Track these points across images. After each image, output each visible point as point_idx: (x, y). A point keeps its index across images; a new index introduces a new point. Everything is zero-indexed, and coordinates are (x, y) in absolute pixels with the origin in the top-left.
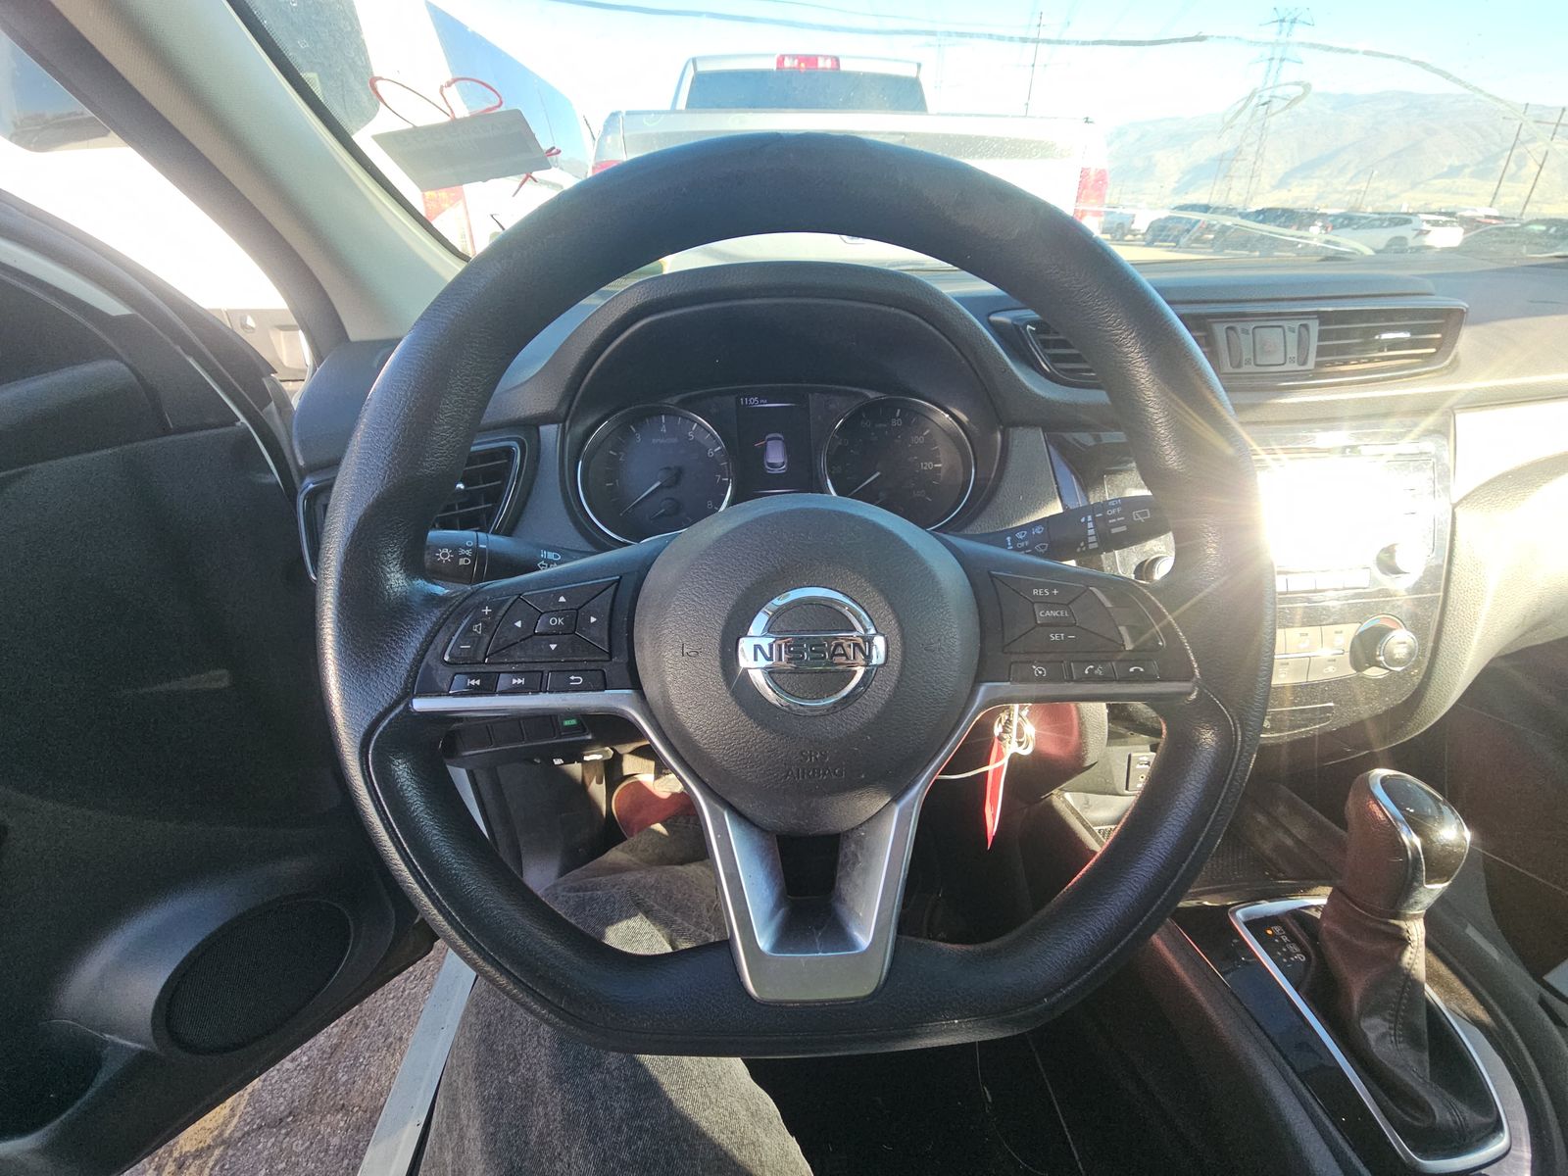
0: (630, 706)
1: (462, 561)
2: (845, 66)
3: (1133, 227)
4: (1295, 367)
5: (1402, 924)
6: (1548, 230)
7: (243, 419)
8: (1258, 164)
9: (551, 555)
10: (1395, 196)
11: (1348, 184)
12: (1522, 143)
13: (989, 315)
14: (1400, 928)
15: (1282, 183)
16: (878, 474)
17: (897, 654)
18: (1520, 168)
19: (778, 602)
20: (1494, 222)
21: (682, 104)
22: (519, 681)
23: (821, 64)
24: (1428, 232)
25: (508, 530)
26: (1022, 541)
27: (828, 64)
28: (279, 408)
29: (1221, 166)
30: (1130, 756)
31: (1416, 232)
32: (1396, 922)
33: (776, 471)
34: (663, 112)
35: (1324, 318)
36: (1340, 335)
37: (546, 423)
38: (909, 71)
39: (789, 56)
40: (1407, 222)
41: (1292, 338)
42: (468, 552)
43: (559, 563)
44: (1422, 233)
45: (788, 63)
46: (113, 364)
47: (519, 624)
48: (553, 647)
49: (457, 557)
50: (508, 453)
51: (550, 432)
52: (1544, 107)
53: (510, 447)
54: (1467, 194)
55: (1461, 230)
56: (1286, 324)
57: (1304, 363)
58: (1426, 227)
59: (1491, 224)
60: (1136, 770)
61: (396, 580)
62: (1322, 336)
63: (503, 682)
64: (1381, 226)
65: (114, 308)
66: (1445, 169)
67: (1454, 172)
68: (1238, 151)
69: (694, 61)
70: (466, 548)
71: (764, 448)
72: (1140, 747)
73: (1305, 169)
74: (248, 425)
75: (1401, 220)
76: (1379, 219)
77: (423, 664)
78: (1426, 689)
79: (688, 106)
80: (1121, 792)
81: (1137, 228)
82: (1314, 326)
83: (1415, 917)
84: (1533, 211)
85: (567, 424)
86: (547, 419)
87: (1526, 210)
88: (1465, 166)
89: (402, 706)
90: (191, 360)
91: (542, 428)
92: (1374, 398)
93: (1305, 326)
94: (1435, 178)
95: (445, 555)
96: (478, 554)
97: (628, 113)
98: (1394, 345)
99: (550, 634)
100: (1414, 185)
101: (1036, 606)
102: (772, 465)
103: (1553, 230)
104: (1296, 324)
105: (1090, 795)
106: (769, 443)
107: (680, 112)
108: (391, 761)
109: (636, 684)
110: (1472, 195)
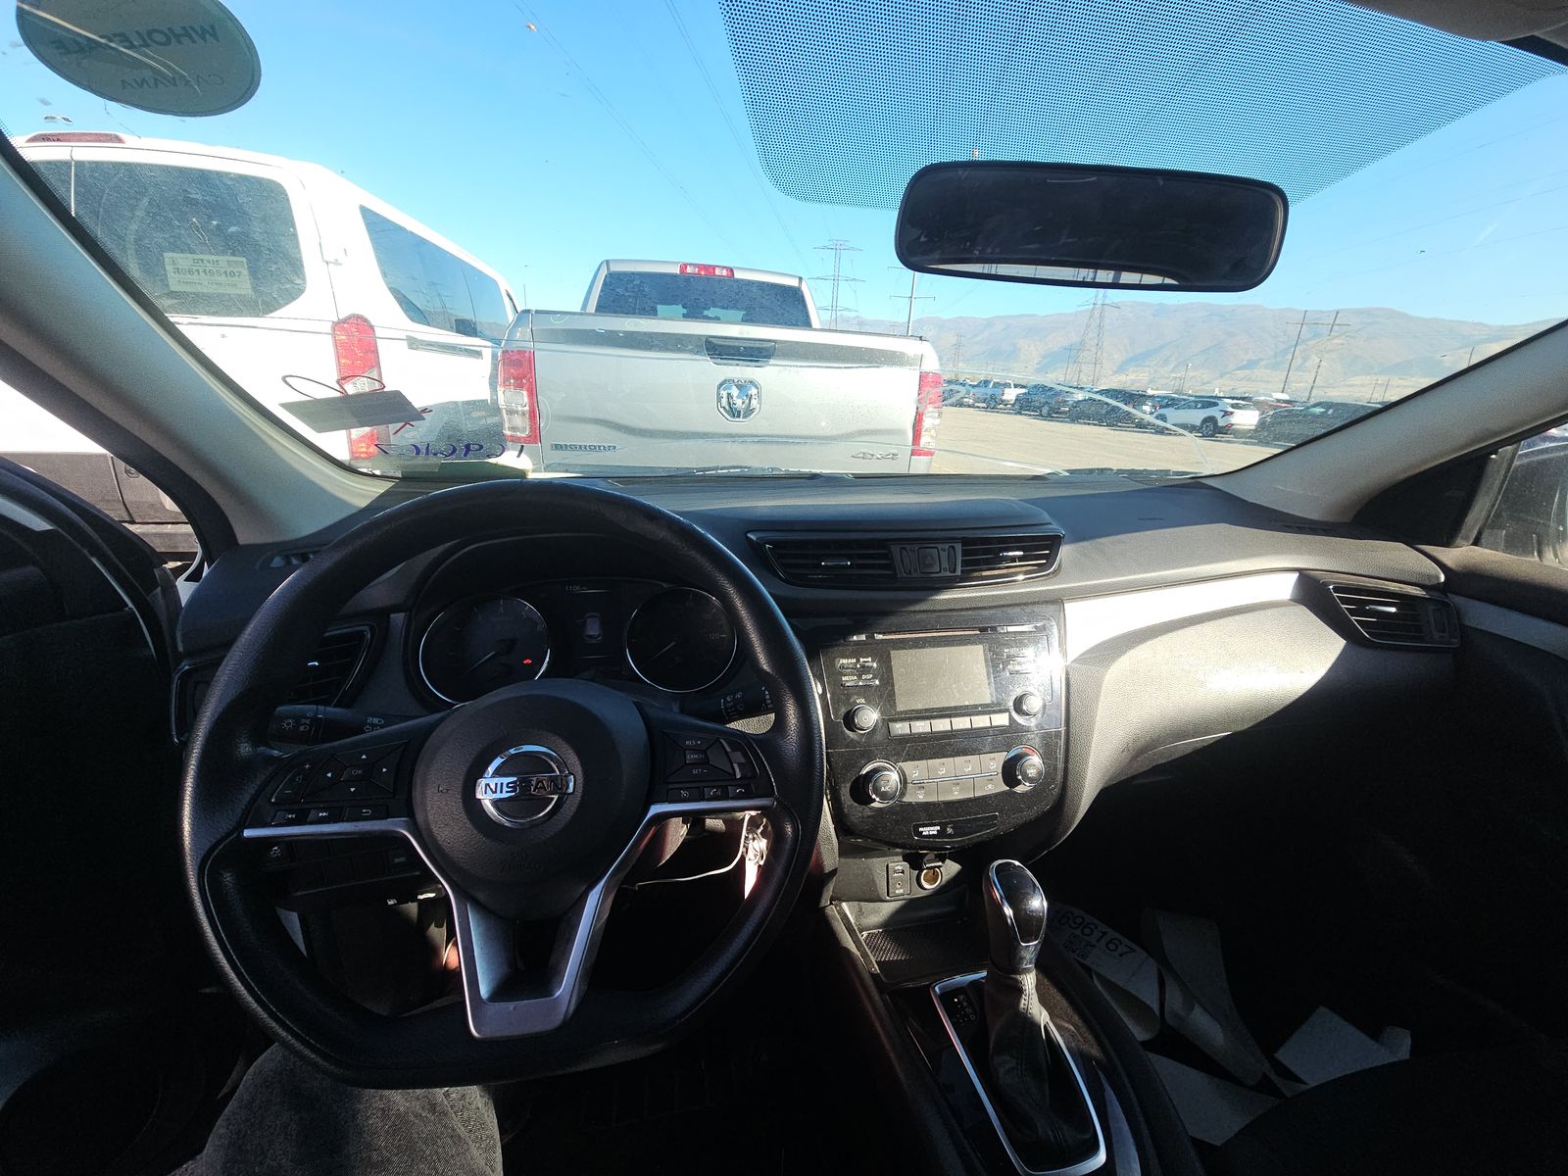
0: (404, 829)
1: (302, 728)
2: (738, 275)
3: (1004, 398)
4: (948, 574)
5: (1018, 977)
6: (1326, 412)
7: (130, 605)
8: (1099, 354)
9: (376, 721)
10: (1208, 382)
11: (1173, 371)
12: (1303, 341)
13: (749, 532)
14: (1017, 980)
15: (1121, 369)
16: (673, 644)
17: (580, 790)
18: (1305, 360)
19: (512, 751)
20: (1284, 405)
21: (592, 307)
22: (325, 814)
23: (718, 272)
24: (1232, 413)
25: (347, 702)
26: (730, 702)
27: (725, 273)
28: (163, 590)
29: (1071, 354)
30: (887, 866)
31: (1223, 413)
32: (1014, 976)
33: (594, 641)
34: (575, 314)
35: (965, 542)
36: (975, 552)
37: (394, 612)
38: (794, 283)
39: (691, 265)
40: (1216, 404)
41: (944, 555)
42: (308, 721)
43: (382, 727)
44: (1226, 414)
45: (689, 270)
46: (31, 569)
47: (329, 775)
48: (352, 790)
49: (298, 723)
50: (361, 634)
51: (398, 618)
52: (1322, 312)
53: (362, 632)
54: (1264, 382)
55: (1257, 413)
56: (940, 546)
57: (954, 571)
58: (1231, 409)
59: (1281, 407)
60: (894, 878)
61: (245, 749)
62: (965, 553)
63: (312, 816)
64: (1196, 408)
65: (39, 524)
66: (1245, 363)
67: (1251, 365)
68: (1082, 343)
69: (607, 262)
70: (307, 718)
71: (584, 624)
72: (896, 858)
73: (1137, 360)
74: (135, 610)
75: (1210, 402)
76: (1195, 401)
77: (256, 805)
78: (1064, 800)
79: (597, 310)
80: (883, 898)
81: (1008, 398)
82: (959, 547)
83: (1027, 971)
84: (1319, 395)
85: (414, 612)
86: (396, 609)
87: (1313, 395)
88: (1262, 360)
89: (235, 835)
90: (95, 561)
91: (392, 616)
92: (1000, 595)
93: (953, 547)
94: (1238, 369)
95: (288, 724)
96: (315, 720)
97: (537, 312)
98: (1013, 559)
99: (350, 782)
100: (1222, 376)
101: (687, 752)
102: (591, 637)
103: (1330, 412)
104: (947, 546)
105: (862, 903)
106: (589, 620)
107: (591, 314)
108: (222, 875)
109: (410, 813)
110: (1268, 382)
